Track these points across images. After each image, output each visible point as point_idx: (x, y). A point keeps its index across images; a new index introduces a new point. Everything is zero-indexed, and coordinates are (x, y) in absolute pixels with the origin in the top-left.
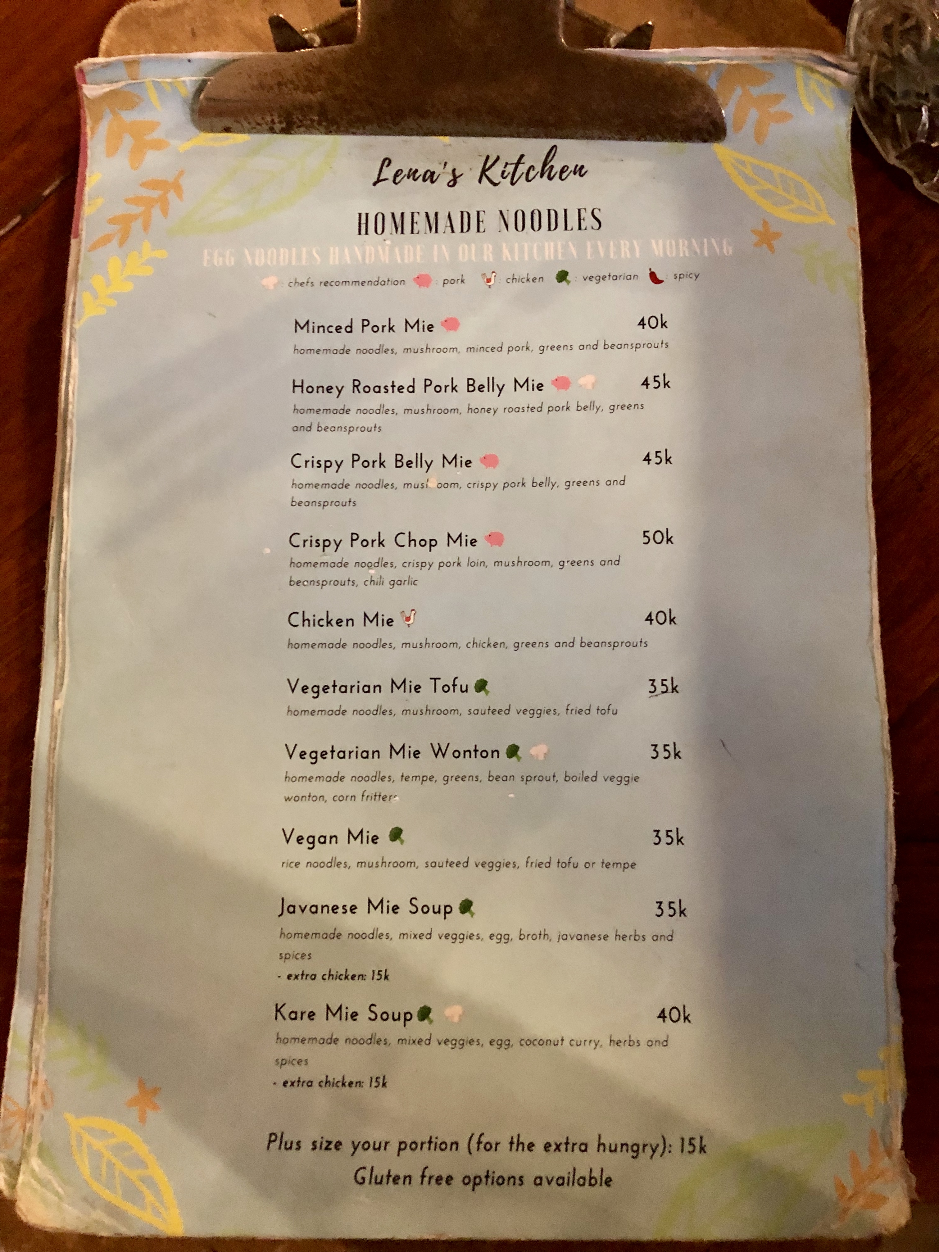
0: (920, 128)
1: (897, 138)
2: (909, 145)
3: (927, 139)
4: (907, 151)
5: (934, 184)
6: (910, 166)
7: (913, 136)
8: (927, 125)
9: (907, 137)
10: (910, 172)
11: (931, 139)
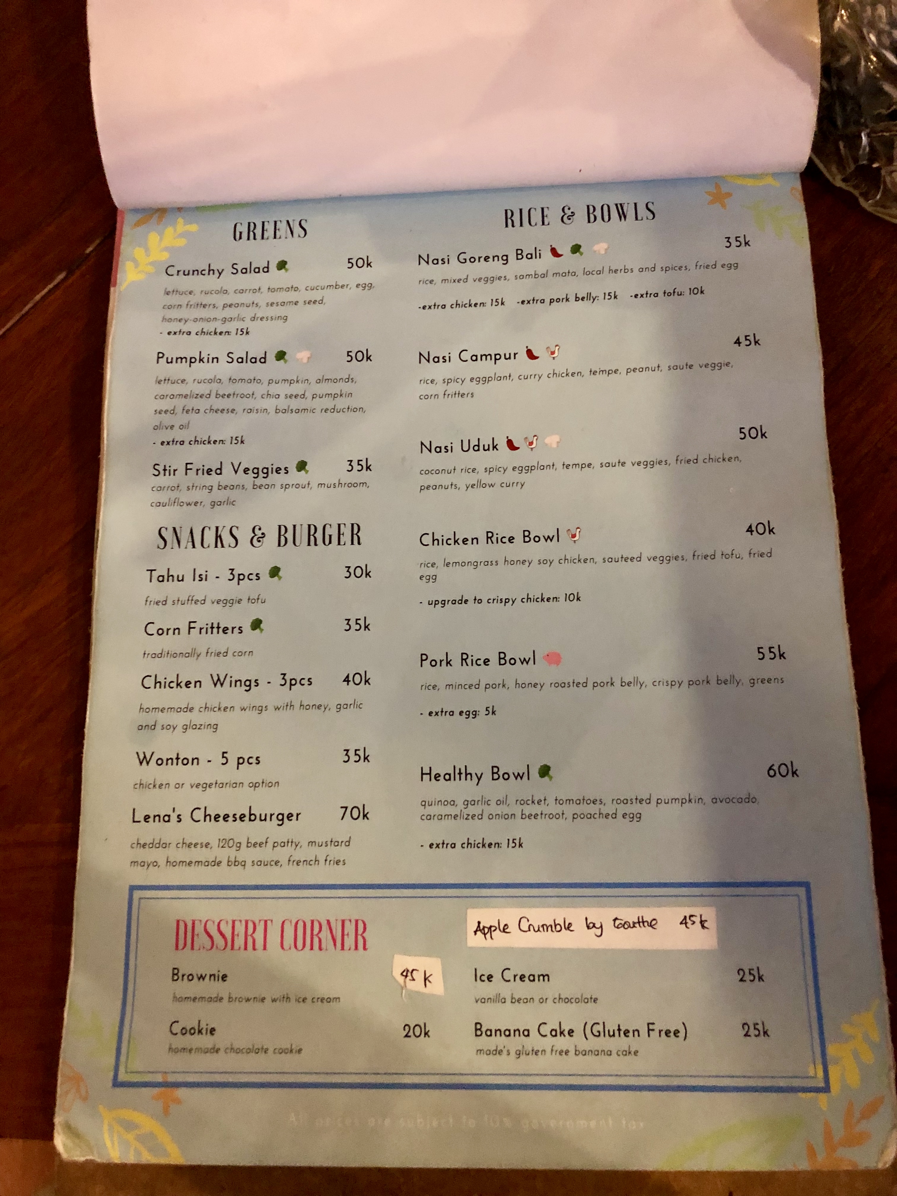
0: (861, 152)
1: (841, 165)
2: (853, 167)
3: (868, 160)
4: (851, 173)
5: (877, 201)
6: (855, 187)
7: (856, 160)
8: (868, 149)
9: (851, 160)
10: (856, 193)
11: (872, 161)
